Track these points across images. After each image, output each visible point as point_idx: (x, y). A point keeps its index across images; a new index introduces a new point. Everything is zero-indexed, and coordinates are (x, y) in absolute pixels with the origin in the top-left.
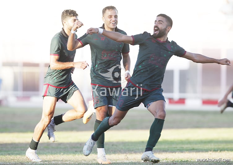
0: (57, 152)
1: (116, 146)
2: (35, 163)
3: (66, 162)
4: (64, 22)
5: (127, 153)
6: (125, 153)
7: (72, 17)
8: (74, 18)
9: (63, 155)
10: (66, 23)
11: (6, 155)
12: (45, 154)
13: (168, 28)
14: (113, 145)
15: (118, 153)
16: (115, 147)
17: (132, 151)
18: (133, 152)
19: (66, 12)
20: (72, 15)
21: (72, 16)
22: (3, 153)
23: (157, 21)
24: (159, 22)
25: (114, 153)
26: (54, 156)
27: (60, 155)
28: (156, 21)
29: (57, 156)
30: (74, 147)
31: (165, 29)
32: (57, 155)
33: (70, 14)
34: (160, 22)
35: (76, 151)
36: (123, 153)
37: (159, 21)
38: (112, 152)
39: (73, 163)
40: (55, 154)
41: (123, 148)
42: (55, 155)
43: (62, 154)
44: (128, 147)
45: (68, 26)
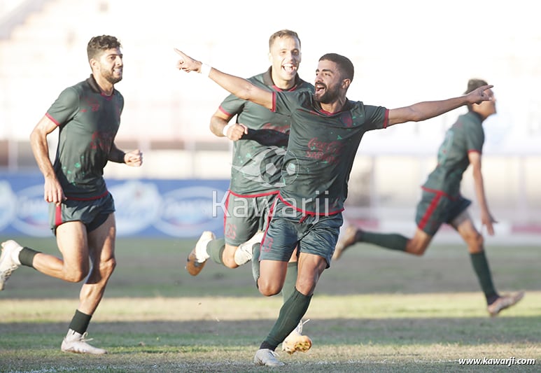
0: (359, 340)
1: (490, 325)
2: (310, 364)
3: (379, 362)
4: (93, 63)
5: (514, 341)
6: (510, 342)
7: (107, 51)
8: (113, 51)
9: (372, 345)
10: (97, 63)
11: (249, 345)
12: (334, 344)
13: (345, 83)
14: (482, 325)
15: (494, 342)
16: (487, 328)
17: (526, 336)
18: (526, 340)
19: (94, 41)
20: (107, 46)
21: (106, 49)
22: (242, 340)
23: (321, 70)
24: (324, 73)
25: (485, 343)
26: (353, 347)
27: (366, 346)
28: (318, 70)
29: (360, 349)
30: (397, 329)
31: (339, 87)
32: (359, 346)
33: (102, 44)
34: (327, 72)
35: (401, 338)
36: (505, 343)
37: (324, 70)
38: (479, 340)
39: (393, 363)
40: (355, 343)
41: (506, 330)
42: (356, 345)
43: (370, 343)
44: (515, 329)
45: (101, 70)
